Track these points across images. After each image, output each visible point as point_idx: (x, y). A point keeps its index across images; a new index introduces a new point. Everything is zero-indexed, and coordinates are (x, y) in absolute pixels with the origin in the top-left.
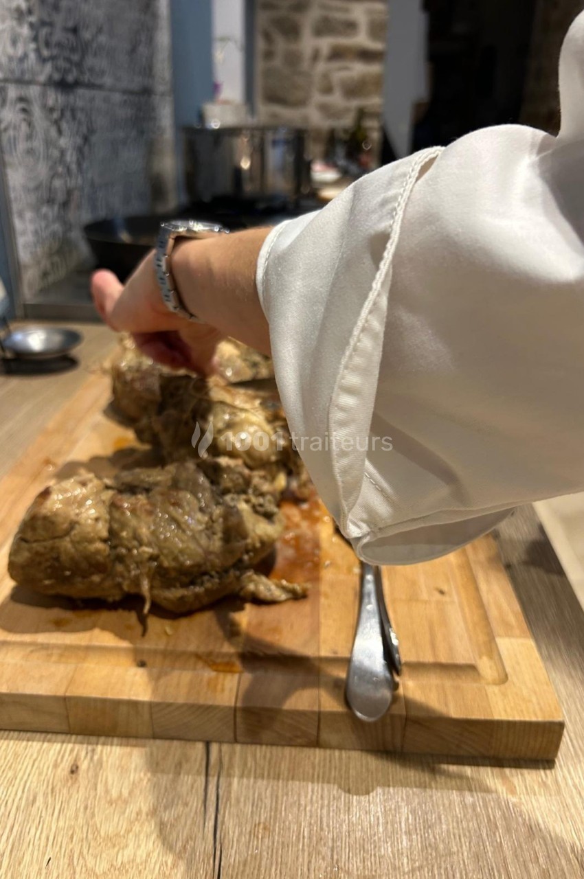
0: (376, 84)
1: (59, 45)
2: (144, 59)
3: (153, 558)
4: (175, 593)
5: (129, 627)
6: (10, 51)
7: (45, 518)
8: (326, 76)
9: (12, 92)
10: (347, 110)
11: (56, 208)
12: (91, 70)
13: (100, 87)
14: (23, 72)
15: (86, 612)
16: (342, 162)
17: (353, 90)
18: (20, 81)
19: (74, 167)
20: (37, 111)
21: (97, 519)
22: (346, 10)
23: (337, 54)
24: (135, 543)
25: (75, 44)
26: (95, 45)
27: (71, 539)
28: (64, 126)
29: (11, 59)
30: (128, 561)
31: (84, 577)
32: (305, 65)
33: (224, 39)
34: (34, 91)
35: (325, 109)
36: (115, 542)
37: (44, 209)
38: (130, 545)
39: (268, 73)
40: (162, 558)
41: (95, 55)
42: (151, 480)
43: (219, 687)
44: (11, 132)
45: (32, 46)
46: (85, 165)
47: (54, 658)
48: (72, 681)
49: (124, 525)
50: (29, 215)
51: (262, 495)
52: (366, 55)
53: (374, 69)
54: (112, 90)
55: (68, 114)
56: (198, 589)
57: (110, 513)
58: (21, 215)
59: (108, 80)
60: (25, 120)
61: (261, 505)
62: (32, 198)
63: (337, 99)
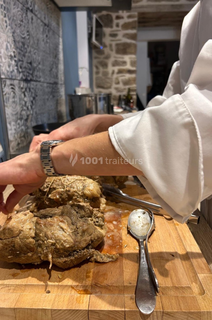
0: (134, 80)
1: (25, 68)
2: (55, 73)
3: (53, 244)
4: (62, 260)
5: (44, 276)
6: (8, 69)
7: (9, 229)
8: (117, 79)
9: (8, 82)
10: (125, 89)
11: (23, 121)
12: (36, 76)
13: (40, 81)
14: (12, 76)
15: (25, 270)
16: (123, 106)
17: (126, 83)
18: (11, 79)
19: (30, 107)
20: (17, 89)
21: (30, 229)
22: (123, 58)
23: (120, 72)
24: (46, 238)
25: (30, 67)
26: (37, 68)
27: (19, 237)
28: (26, 94)
29: (8, 71)
30: (43, 246)
31: (25, 254)
32: (110, 75)
33: (82, 68)
34: (16, 82)
35: (117, 89)
36: (38, 238)
37: (19, 121)
38: (43, 240)
39: (97, 79)
40: (57, 244)
41: (37, 71)
42: (53, 212)
43: (81, 301)
44: (7, 95)
45: (16, 68)
46: (33, 107)
47: (11, 291)
48: (18, 301)
49: (41, 231)
50: (13, 123)
51: (98, 217)
52: (130, 72)
53: (133, 76)
54: (44, 82)
55: (28, 90)
56: (72, 258)
57: (36, 226)
58: (10, 124)
59: (42, 80)
60: (12, 91)
61: (97, 222)
62: (14, 118)
63: (121, 86)
